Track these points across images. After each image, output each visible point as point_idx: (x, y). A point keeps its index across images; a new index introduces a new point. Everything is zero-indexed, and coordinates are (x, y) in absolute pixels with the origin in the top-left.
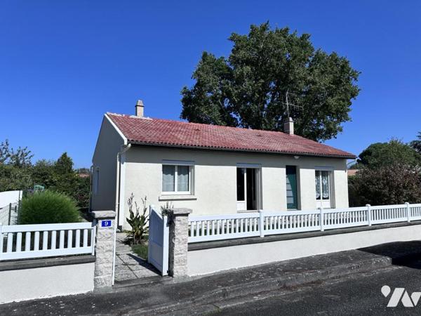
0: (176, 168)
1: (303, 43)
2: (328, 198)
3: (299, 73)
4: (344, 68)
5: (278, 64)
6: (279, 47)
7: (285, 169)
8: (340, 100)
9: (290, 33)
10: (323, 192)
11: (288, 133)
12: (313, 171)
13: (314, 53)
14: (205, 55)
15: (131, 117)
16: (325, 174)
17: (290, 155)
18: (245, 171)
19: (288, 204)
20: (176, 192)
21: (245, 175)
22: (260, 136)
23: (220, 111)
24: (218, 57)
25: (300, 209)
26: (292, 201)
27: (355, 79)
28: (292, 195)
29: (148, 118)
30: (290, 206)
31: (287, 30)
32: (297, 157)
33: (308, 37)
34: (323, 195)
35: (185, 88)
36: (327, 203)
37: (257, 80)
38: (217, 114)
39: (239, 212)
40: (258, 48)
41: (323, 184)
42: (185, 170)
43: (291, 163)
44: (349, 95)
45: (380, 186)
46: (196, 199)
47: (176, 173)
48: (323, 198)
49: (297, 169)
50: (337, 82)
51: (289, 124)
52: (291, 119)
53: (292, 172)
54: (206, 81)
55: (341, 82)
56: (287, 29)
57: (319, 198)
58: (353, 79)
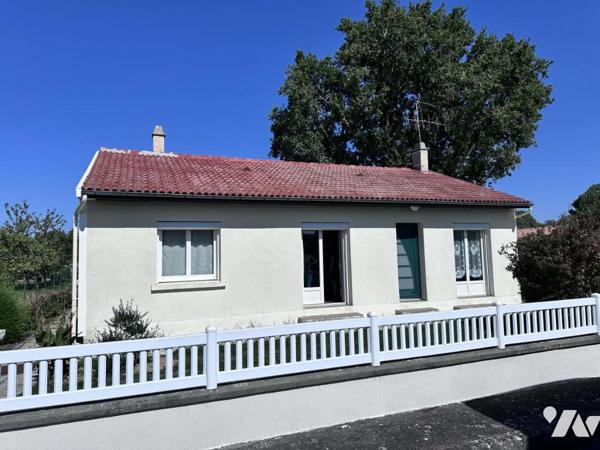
0: (189, 235)
1: (455, 23)
2: (481, 278)
3: (445, 71)
4: (521, 56)
5: (410, 60)
6: (412, 32)
7: (394, 230)
8: (512, 109)
9: (433, 9)
10: (471, 268)
11: (418, 168)
12: (449, 233)
13: (475, 38)
14: (300, 56)
15: (140, 153)
16: (474, 236)
17: (404, 205)
18: (321, 235)
19: (401, 291)
20: (189, 276)
21: (321, 242)
22: (361, 175)
23: (323, 143)
24: (320, 58)
25: (425, 300)
26: (410, 285)
27: (544, 74)
28: (410, 275)
29: (171, 155)
30: (405, 294)
31: (427, 6)
32: (414, 208)
33: (462, 14)
34: (472, 272)
35: (275, 110)
36: (479, 287)
37: (378, 89)
38: (317, 146)
39: (307, 307)
40: (379, 38)
41: (470, 253)
42: (206, 238)
43: (406, 218)
44: (532, 102)
45: (556, 258)
46: (223, 288)
47: (189, 243)
48: (472, 279)
49: (419, 229)
50: (509, 81)
51: (419, 154)
52: (423, 145)
53: (409, 236)
54: (297, 95)
55: (517, 80)
56: (428, 4)
57: (464, 279)
58: (540, 75)
